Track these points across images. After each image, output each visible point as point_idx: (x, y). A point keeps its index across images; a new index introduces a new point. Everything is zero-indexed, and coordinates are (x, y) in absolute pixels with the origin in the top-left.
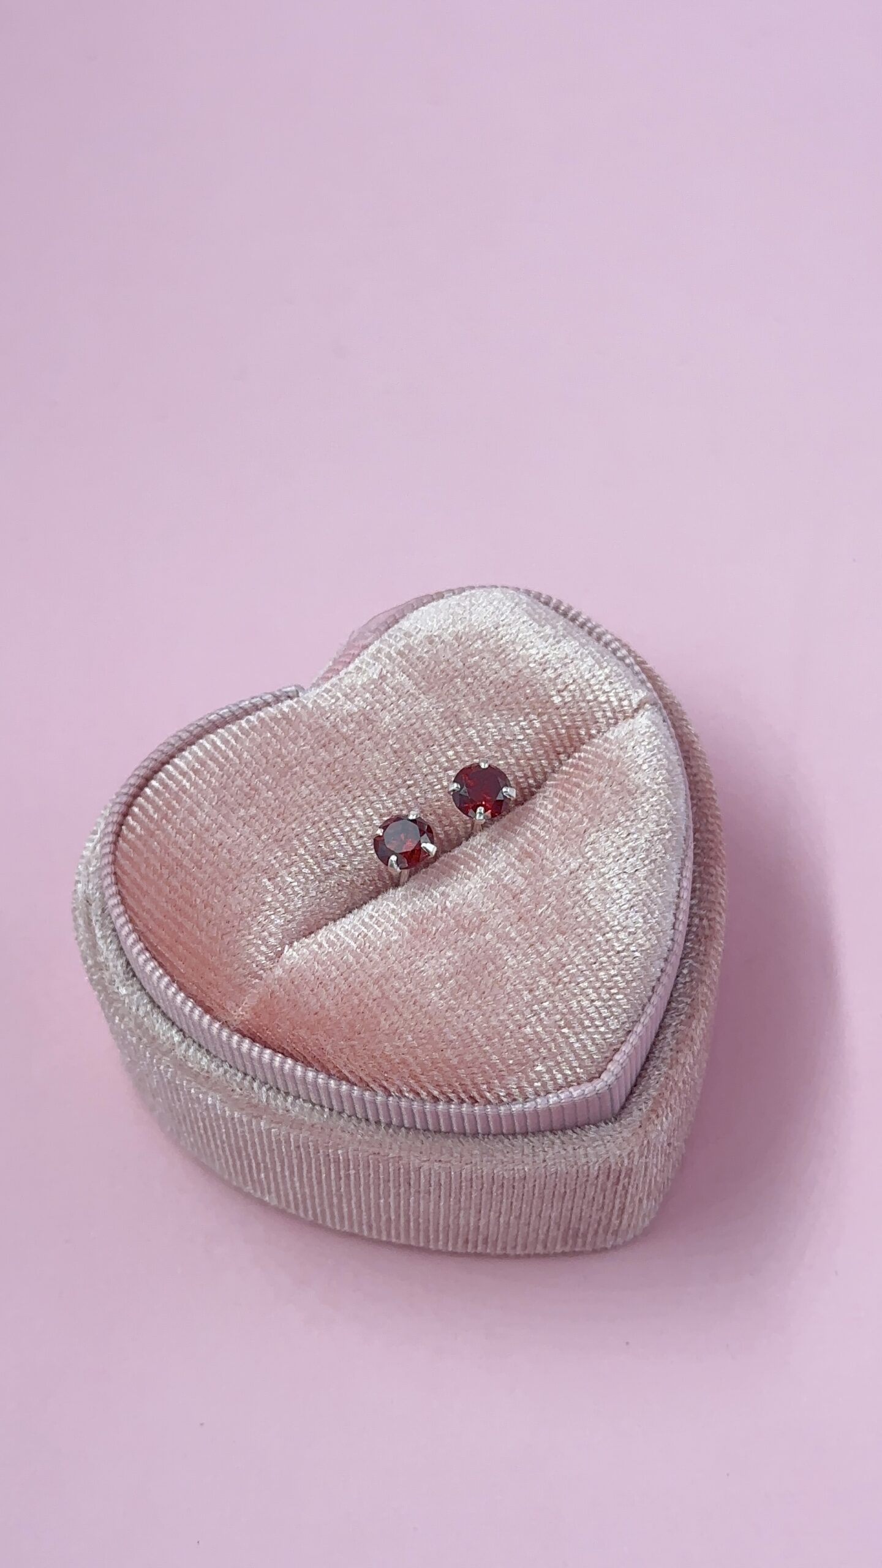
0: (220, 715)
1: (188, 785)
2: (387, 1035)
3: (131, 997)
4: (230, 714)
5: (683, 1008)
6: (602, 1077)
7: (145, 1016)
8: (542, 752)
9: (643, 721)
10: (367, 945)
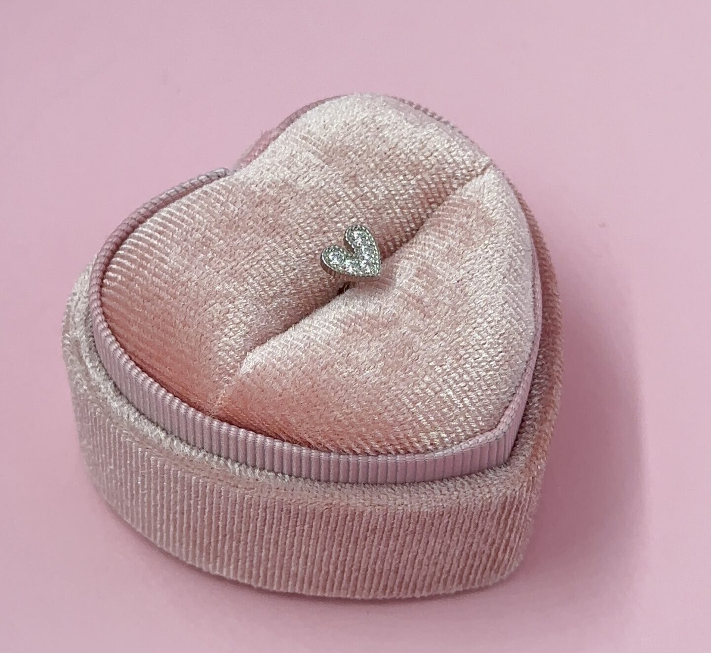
0: (169, 195)
1: (155, 242)
2: (338, 405)
3: (122, 408)
4: (176, 193)
5: (544, 383)
6: (499, 427)
7: (134, 422)
8: (419, 202)
9: (490, 176)
10: (312, 344)
